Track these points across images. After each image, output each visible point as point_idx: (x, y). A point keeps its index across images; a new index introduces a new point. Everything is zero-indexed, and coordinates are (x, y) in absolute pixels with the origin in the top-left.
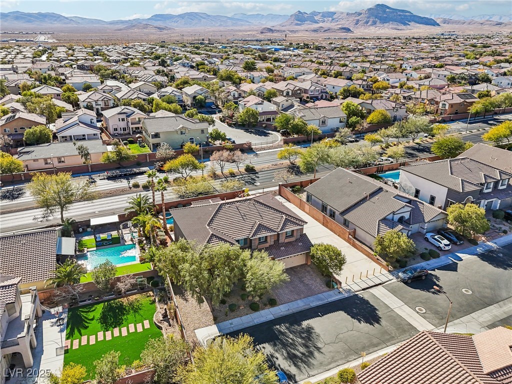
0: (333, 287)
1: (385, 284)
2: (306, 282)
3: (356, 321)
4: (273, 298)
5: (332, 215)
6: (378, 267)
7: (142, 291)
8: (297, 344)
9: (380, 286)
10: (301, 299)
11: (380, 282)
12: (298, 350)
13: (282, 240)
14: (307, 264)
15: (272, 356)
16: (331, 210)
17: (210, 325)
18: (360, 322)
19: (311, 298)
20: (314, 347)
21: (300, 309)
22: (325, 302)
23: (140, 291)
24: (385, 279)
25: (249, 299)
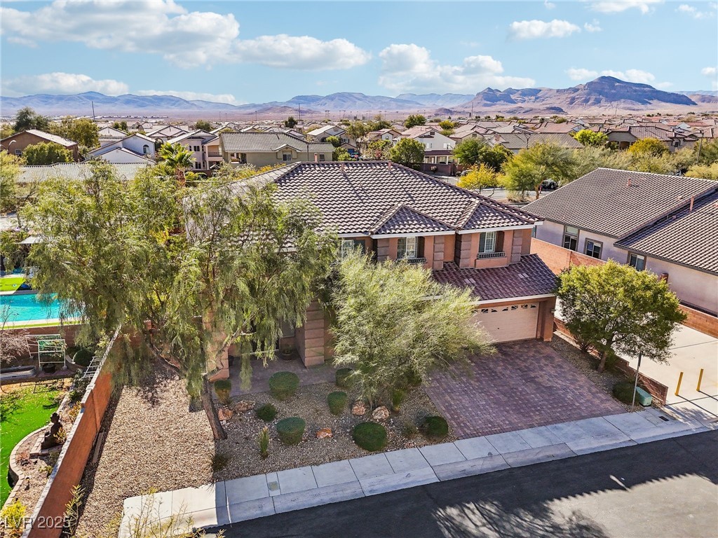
0: (639, 402)
2: (544, 380)
4: (435, 414)
5: (593, 253)
10: (532, 426)
14: (542, 339)
16: (588, 244)
19: (568, 428)
21: (531, 458)
22: (621, 441)
25: (355, 412)
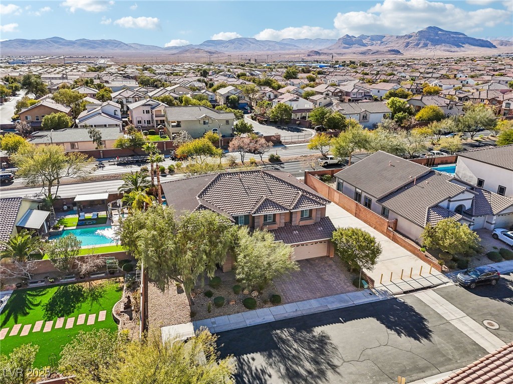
0: (362, 287)
1: (437, 287)
2: (326, 277)
3: (393, 332)
4: (277, 294)
5: (368, 204)
6: (427, 266)
7: (112, 275)
8: (302, 357)
9: (430, 291)
10: (315, 298)
11: (429, 284)
12: (303, 367)
13: (296, 221)
14: (329, 256)
15: (263, 372)
16: (366, 198)
17: (184, 322)
18: (399, 334)
19: (330, 299)
20: (328, 364)
21: (312, 311)
22: (350, 304)
23: (109, 275)
24: (435, 281)
25: (244, 293)
